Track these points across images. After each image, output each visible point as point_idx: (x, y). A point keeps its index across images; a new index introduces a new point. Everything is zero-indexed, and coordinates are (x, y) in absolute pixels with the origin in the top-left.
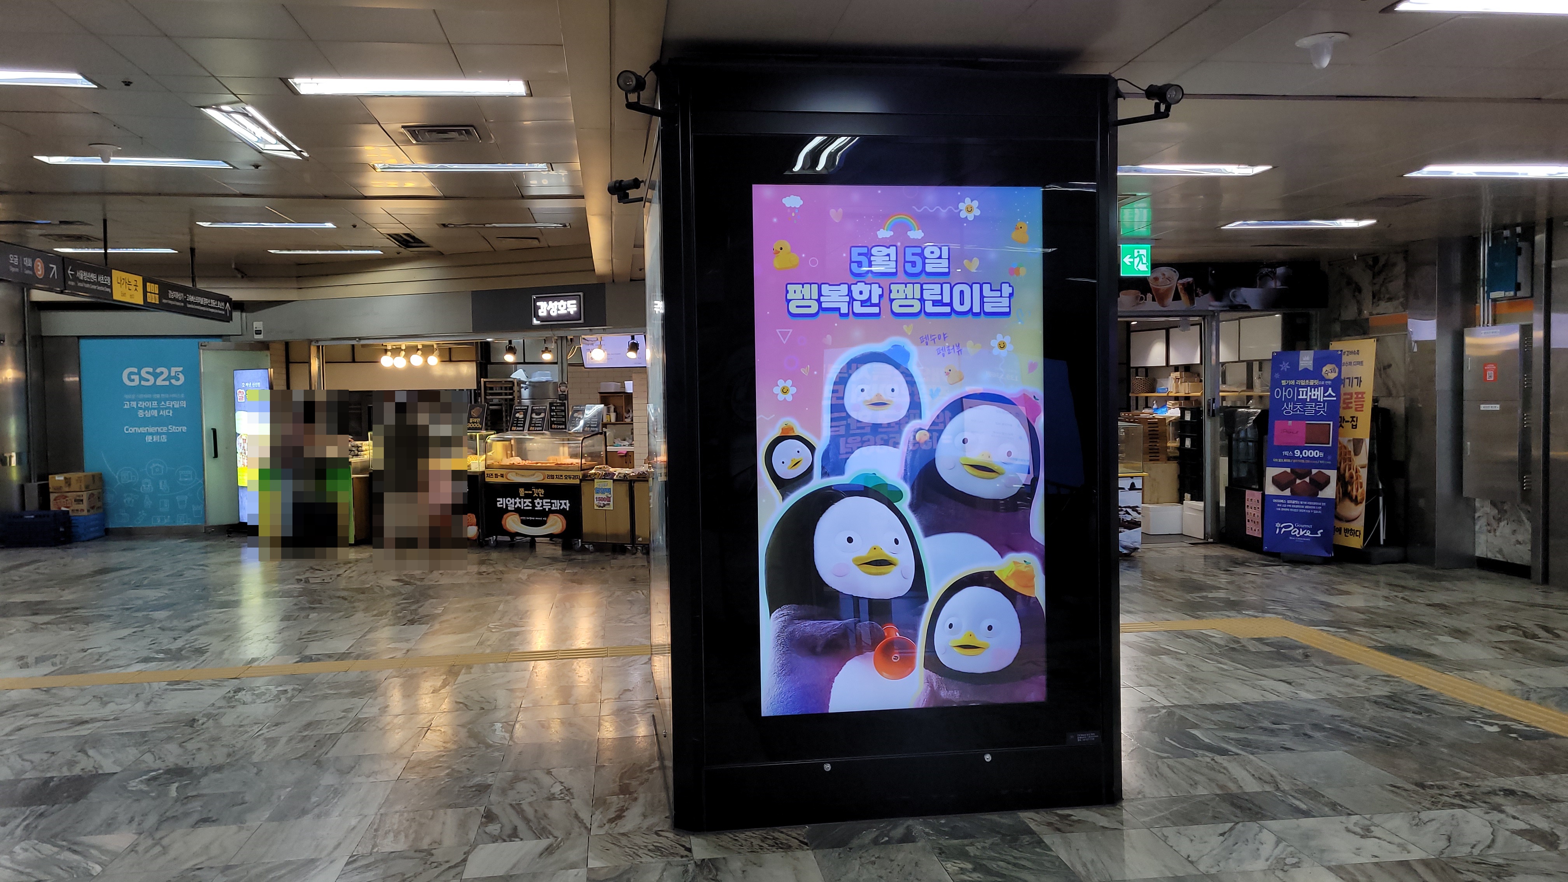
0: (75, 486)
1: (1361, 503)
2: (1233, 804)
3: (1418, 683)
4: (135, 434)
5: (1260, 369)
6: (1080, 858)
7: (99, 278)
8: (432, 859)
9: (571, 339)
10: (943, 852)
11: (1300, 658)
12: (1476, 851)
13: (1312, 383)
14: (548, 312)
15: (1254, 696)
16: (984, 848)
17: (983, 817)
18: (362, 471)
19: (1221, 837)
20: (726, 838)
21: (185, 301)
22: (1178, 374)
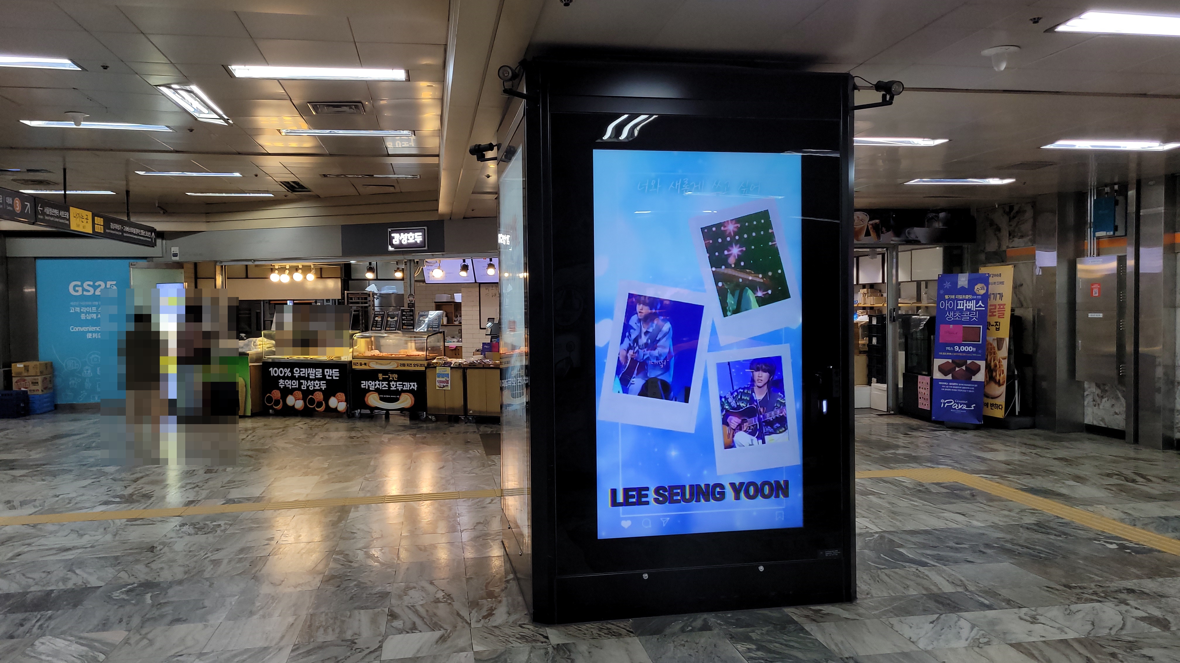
0: (32, 372)
1: (1003, 385)
2: (937, 601)
3: (1056, 515)
4: (79, 332)
5: (926, 287)
6: (833, 640)
7: (61, 213)
8: (356, 646)
9: (417, 262)
10: (733, 637)
11: (969, 496)
12: (1113, 632)
13: (967, 297)
14: (401, 241)
15: (940, 524)
16: (762, 634)
17: (758, 612)
18: (256, 361)
19: (931, 624)
20: (572, 628)
21: (123, 231)
22: (865, 290)
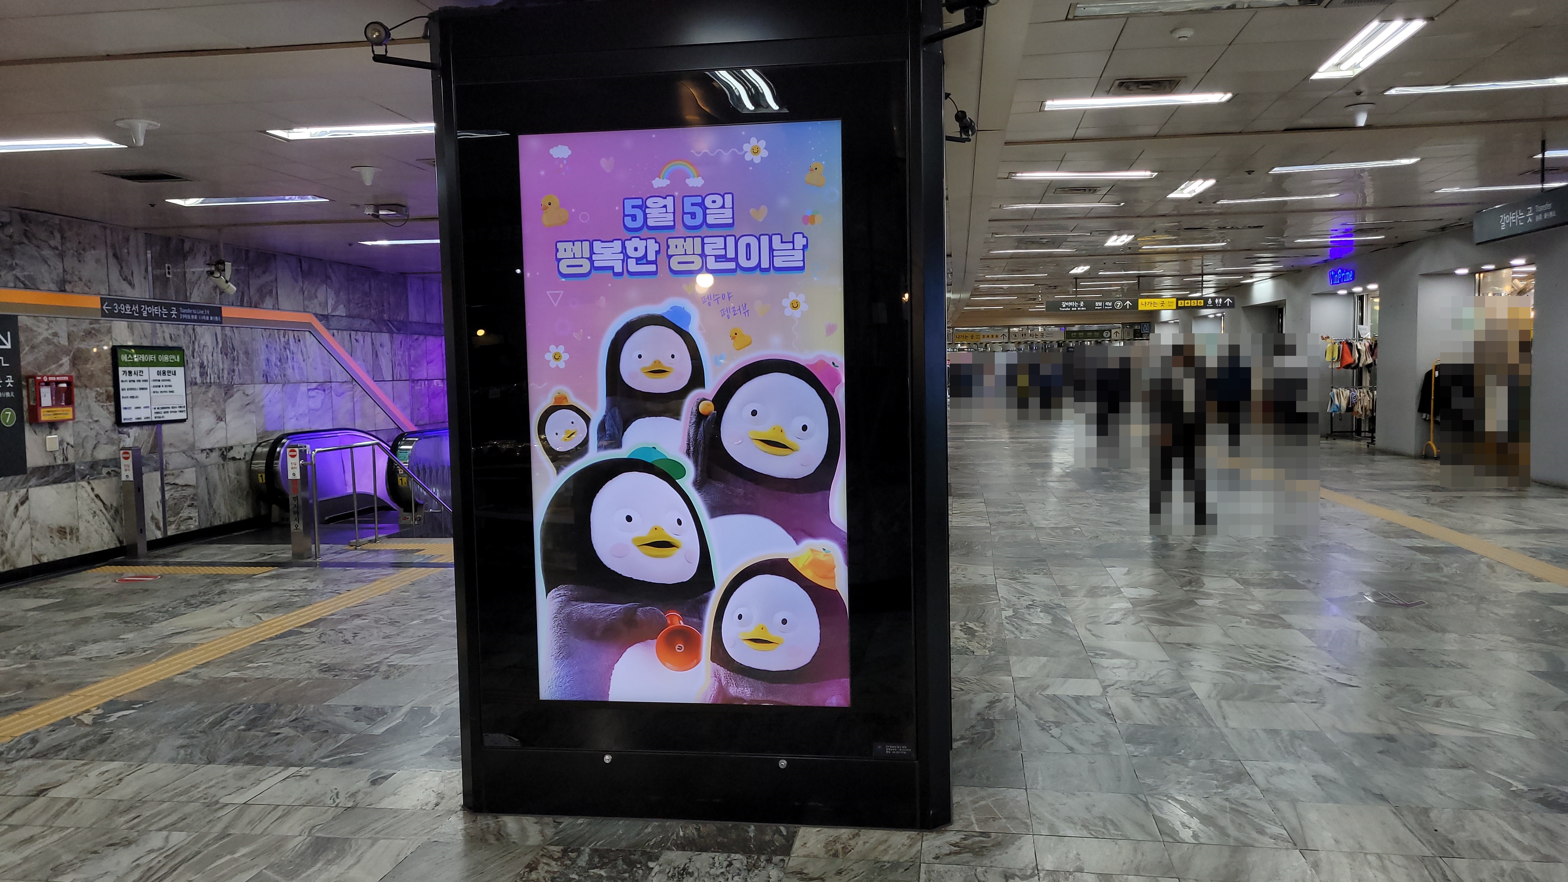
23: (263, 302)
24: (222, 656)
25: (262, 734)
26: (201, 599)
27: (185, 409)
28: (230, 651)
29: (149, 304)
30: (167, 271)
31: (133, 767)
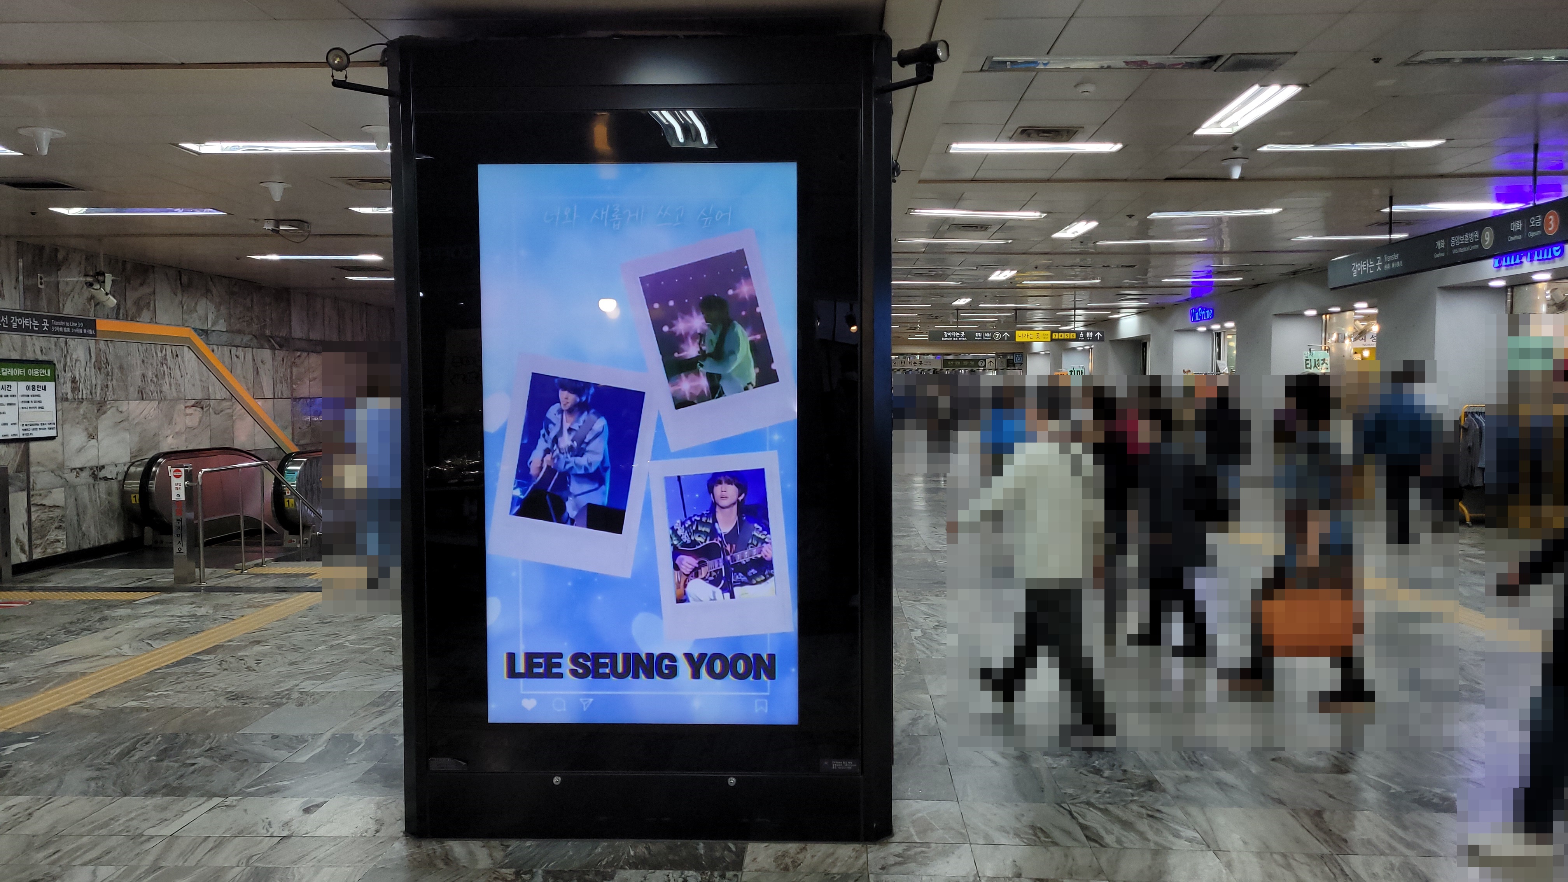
23: (139, 315)
24: (115, 686)
25: (176, 765)
26: (81, 626)
27: (55, 426)
28: (125, 680)
29: (20, 315)
30: (39, 281)
31: (41, 801)
